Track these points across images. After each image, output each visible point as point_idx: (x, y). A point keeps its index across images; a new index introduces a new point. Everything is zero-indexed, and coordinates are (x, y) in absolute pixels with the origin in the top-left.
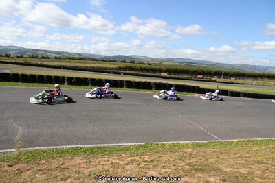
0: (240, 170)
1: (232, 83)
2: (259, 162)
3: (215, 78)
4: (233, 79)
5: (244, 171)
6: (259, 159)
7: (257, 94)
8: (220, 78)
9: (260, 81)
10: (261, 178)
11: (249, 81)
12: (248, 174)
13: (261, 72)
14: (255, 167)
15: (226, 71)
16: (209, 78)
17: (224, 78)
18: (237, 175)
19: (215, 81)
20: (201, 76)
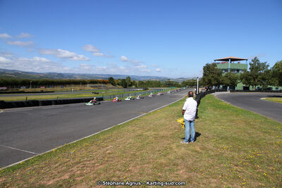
0: (63, 178)
1: (42, 92)
2: (77, 163)
3: (23, 89)
4: (43, 88)
5: (66, 177)
6: (77, 160)
7: (67, 100)
8: (28, 88)
9: (68, 88)
10: (81, 176)
11: (58, 88)
12: (70, 178)
13: (67, 79)
14: (75, 169)
15: (34, 80)
16: (15, 90)
17: (33, 87)
18: (60, 184)
19: (23, 92)
20: (5, 88)
